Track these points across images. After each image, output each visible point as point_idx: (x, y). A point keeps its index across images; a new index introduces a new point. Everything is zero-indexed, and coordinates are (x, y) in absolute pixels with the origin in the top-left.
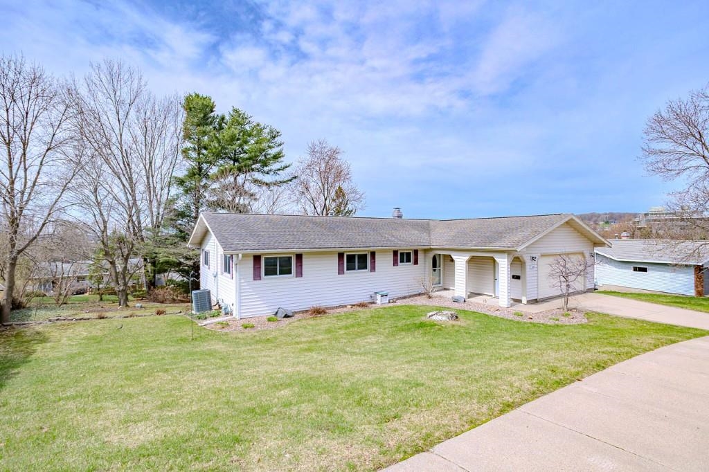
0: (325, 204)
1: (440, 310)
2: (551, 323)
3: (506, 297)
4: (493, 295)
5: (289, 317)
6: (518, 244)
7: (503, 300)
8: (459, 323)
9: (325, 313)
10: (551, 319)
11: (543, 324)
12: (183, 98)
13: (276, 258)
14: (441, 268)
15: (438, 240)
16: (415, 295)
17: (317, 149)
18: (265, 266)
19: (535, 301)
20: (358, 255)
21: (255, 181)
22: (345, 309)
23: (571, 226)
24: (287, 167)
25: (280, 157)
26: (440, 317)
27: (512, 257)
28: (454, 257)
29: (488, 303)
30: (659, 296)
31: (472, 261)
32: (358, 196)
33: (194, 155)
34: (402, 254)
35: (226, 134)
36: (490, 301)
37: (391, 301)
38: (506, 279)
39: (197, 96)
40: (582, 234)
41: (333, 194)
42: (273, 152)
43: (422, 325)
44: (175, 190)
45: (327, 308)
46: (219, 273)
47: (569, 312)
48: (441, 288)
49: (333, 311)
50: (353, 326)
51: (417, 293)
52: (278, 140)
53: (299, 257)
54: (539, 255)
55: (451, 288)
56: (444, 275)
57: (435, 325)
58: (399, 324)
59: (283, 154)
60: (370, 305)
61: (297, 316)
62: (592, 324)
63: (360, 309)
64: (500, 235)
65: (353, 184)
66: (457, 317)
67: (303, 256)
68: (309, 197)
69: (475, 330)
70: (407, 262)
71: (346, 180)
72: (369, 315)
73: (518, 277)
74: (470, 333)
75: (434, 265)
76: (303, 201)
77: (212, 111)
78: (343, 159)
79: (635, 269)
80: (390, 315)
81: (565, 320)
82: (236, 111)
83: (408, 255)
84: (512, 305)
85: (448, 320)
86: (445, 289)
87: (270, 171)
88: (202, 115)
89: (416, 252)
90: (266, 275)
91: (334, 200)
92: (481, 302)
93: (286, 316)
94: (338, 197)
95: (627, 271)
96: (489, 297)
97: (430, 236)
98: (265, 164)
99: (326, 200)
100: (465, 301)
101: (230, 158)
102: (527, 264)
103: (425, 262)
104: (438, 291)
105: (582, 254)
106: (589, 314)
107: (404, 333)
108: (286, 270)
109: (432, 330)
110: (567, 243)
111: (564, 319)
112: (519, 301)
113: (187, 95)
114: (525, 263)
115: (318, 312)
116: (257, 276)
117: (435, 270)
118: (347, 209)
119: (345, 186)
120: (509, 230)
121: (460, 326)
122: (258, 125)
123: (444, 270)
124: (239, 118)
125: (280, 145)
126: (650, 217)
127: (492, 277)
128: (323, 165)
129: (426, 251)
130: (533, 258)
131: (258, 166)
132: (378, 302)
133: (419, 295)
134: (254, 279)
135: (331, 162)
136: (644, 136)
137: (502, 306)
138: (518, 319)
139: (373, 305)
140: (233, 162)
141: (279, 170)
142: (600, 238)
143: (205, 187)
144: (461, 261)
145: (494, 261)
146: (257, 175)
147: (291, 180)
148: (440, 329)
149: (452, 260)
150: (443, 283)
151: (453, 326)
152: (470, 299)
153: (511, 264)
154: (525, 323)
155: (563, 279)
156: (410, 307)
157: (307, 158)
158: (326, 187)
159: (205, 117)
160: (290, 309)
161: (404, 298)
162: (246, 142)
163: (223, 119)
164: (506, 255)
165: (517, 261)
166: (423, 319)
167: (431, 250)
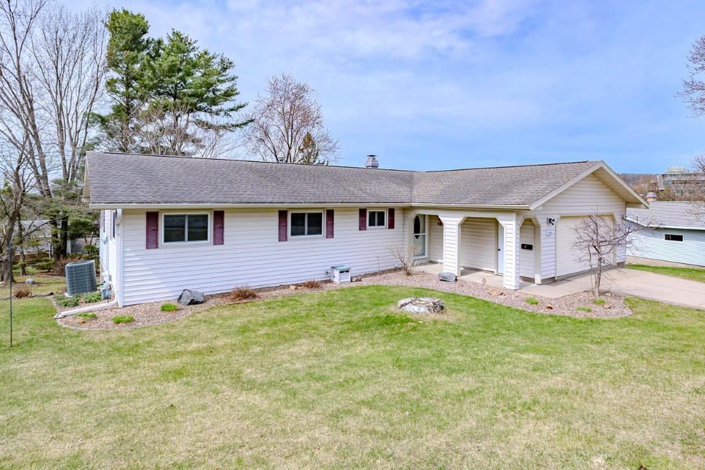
0: (289, 154)
1: (419, 293)
2: (581, 315)
3: (513, 275)
4: (495, 270)
5: (197, 303)
6: (532, 200)
7: (510, 281)
8: (444, 317)
9: (254, 296)
10: (579, 309)
11: (569, 318)
12: (104, 13)
13: (184, 216)
14: (426, 234)
15: (421, 197)
16: (390, 271)
17: (280, 85)
18: (165, 227)
19: (553, 281)
20: (309, 214)
21: (200, 123)
22: (286, 292)
23: (599, 179)
24: (242, 107)
25: (233, 95)
26: (416, 308)
27: (521, 220)
28: (442, 219)
29: (489, 283)
30: (698, 271)
31: (467, 225)
32: (331, 145)
33: (122, 88)
34: (372, 214)
35: (164, 62)
36: (492, 281)
37: (354, 279)
38: (514, 249)
39: (126, 13)
40: (612, 190)
41: (300, 142)
42: (223, 87)
43: (388, 321)
44: (95, 132)
45: (260, 290)
46: (109, 238)
47: (603, 298)
48: (424, 261)
49: (268, 293)
50: (284, 320)
51: (393, 267)
52: (230, 73)
53: (219, 215)
54: (558, 216)
55: (439, 261)
56: (429, 242)
57: (408, 320)
58: (356, 318)
59: (238, 91)
60: (324, 285)
61: (211, 303)
62: (639, 317)
63: (307, 291)
64: (507, 188)
65: (324, 130)
66: (442, 308)
67: (225, 215)
68: (269, 145)
69: (469, 330)
70: (379, 225)
71: (317, 125)
72: (316, 301)
73: (529, 247)
74: (460, 335)
75: (417, 229)
76: (262, 150)
77: (145, 32)
78: (311, 100)
79: (668, 238)
80: (347, 300)
81: (598, 312)
82: (177, 34)
83: (381, 215)
84: (521, 287)
85: (429, 312)
86: (432, 262)
87: (220, 111)
88: (130, 37)
89: (392, 211)
90: (166, 241)
91: (302, 150)
92: (480, 281)
93: (193, 302)
94: (306, 145)
95: (658, 239)
96: (489, 275)
97: (411, 191)
98: (214, 102)
99: (290, 148)
100: (456, 280)
101: (169, 94)
102: (542, 229)
103: (404, 226)
104: (421, 264)
105: (612, 216)
106: (632, 301)
107: (357, 335)
108: (198, 234)
109: (402, 330)
110: (595, 202)
111: (598, 309)
112: (532, 280)
113: (111, 11)
114: (539, 227)
115: (244, 295)
116: (152, 243)
117: (417, 237)
118: (317, 162)
119: (315, 133)
120: (518, 182)
121: (445, 323)
122: (206, 53)
123: (430, 234)
124: (180, 44)
125: (233, 79)
126: (668, 178)
127: (493, 247)
128: (287, 107)
129: (406, 210)
130: (550, 221)
131: (204, 105)
132: (336, 280)
133: (396, 270)
134: (147, 248)
135: (297, 103)
136: (691, 64)
137: (507, 287)
138: (531, 309)
139: (329, 284)
140: (173, 99)
141: (232, 110)
142: (636, 195)
143: (137, 129)
144: (452, 223)
145: (497, 223)
146: (203, 116)
147: (246, 124)
148: (414, 329)
149: (441, 224)
150: (429, 254)
151: (435, 322)
152: (464, 277)
153: (521, 228)
154: (542, 316)
155: (593, 250)
156: (379, 288)
157: (268, 97)
158: (290, 133)
159: (136, 39)
160: (200, 291)
161: (374, 274)
162: (189, 74)
163: (159, 42)
164: (514, 215)
165: (529, 225)
166: (392, 309)
167: (411, 208)
